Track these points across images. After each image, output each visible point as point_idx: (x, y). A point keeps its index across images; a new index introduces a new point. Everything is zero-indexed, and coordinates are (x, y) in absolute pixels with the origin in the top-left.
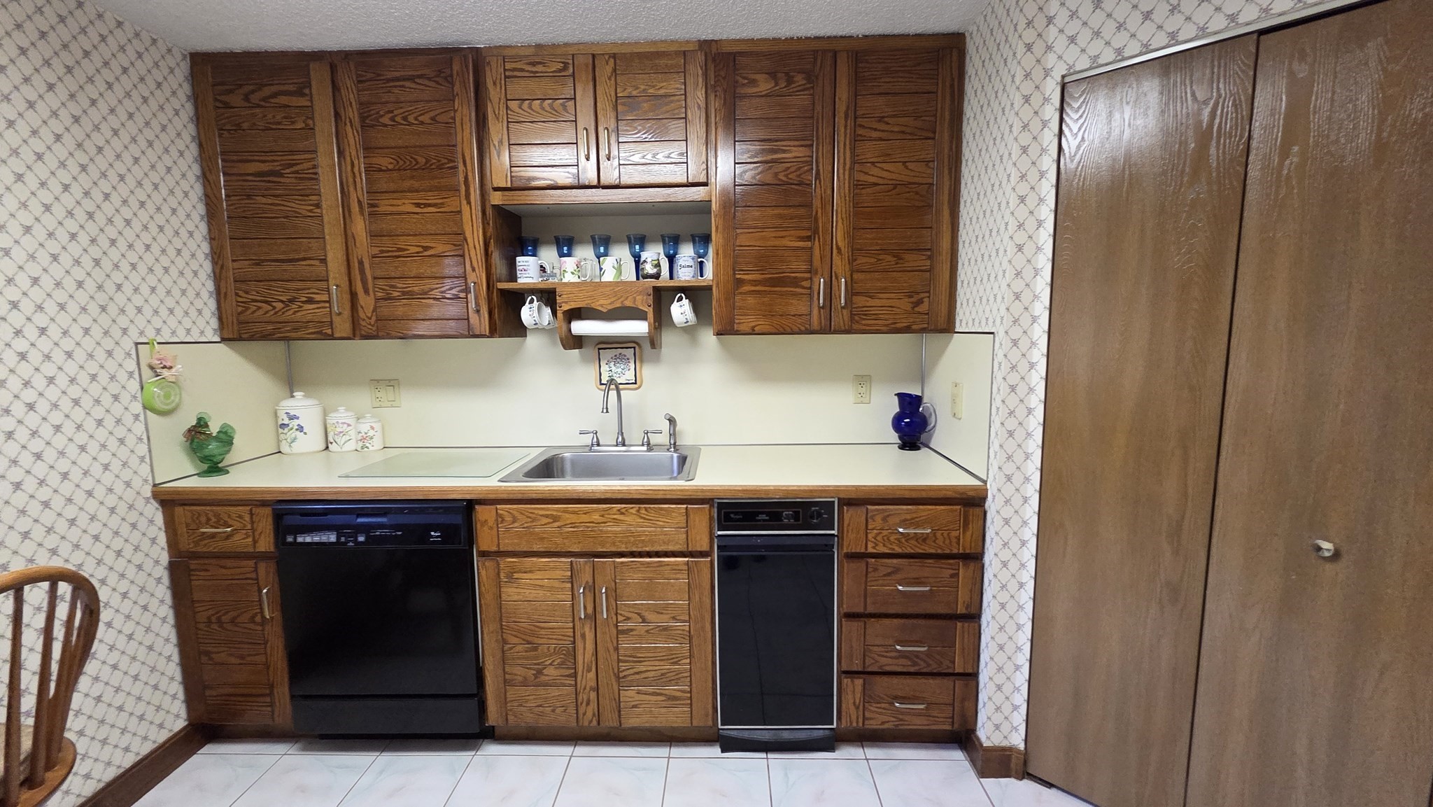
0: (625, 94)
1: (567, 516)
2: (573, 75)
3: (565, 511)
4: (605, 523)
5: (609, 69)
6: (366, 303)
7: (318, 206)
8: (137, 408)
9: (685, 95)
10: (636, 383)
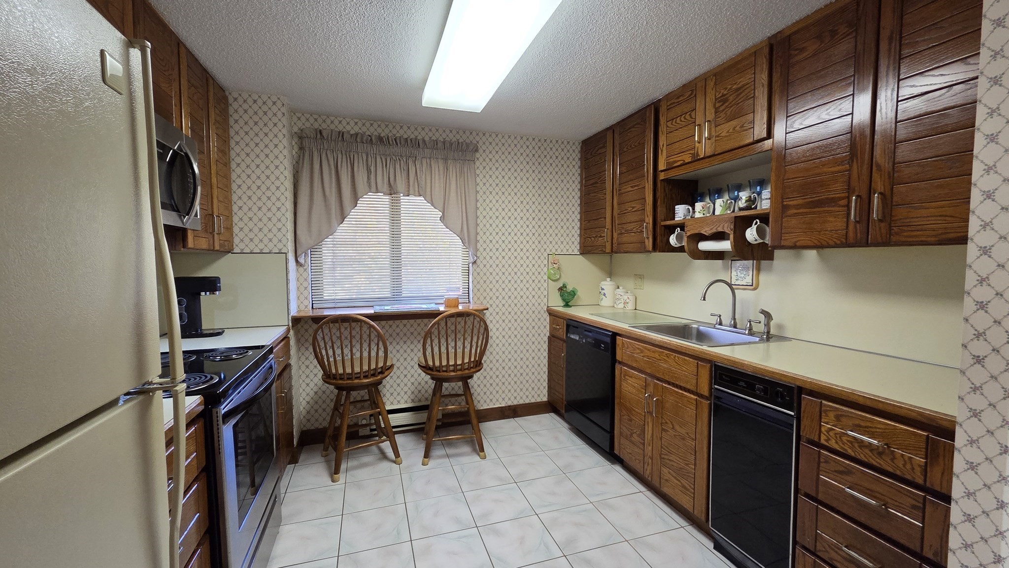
0: (720, 95)
1: (646, 351)
2: (695, 96)
3: (645, 348)
4: (660, 360)
5: (712, 84)
6: (615, 235)
7: (605, 194)
8: (546, 277)
9: (754, 81)
10: (752, 286)
